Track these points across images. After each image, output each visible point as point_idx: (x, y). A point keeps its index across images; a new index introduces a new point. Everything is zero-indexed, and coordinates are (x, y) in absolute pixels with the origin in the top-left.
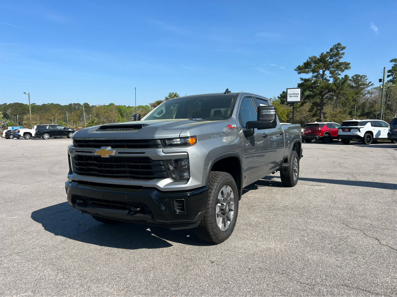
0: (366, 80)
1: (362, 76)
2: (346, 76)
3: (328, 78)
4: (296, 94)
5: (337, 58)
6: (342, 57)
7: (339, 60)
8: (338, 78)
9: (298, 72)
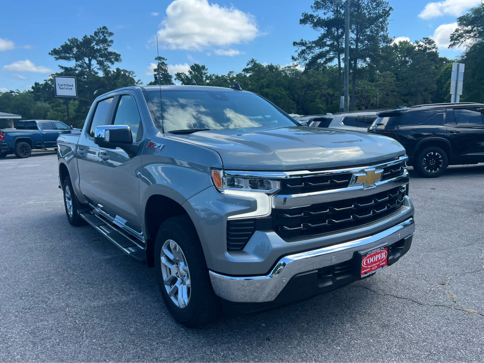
0: (134, 76)
1: (129, 72)
2: (118, 69)
3: (96, 70)
4: (70, 86)
5: (105, 45)
6: (111, 45)
7: (107, 49)
8: (109, 71)
9: (55, 58)
